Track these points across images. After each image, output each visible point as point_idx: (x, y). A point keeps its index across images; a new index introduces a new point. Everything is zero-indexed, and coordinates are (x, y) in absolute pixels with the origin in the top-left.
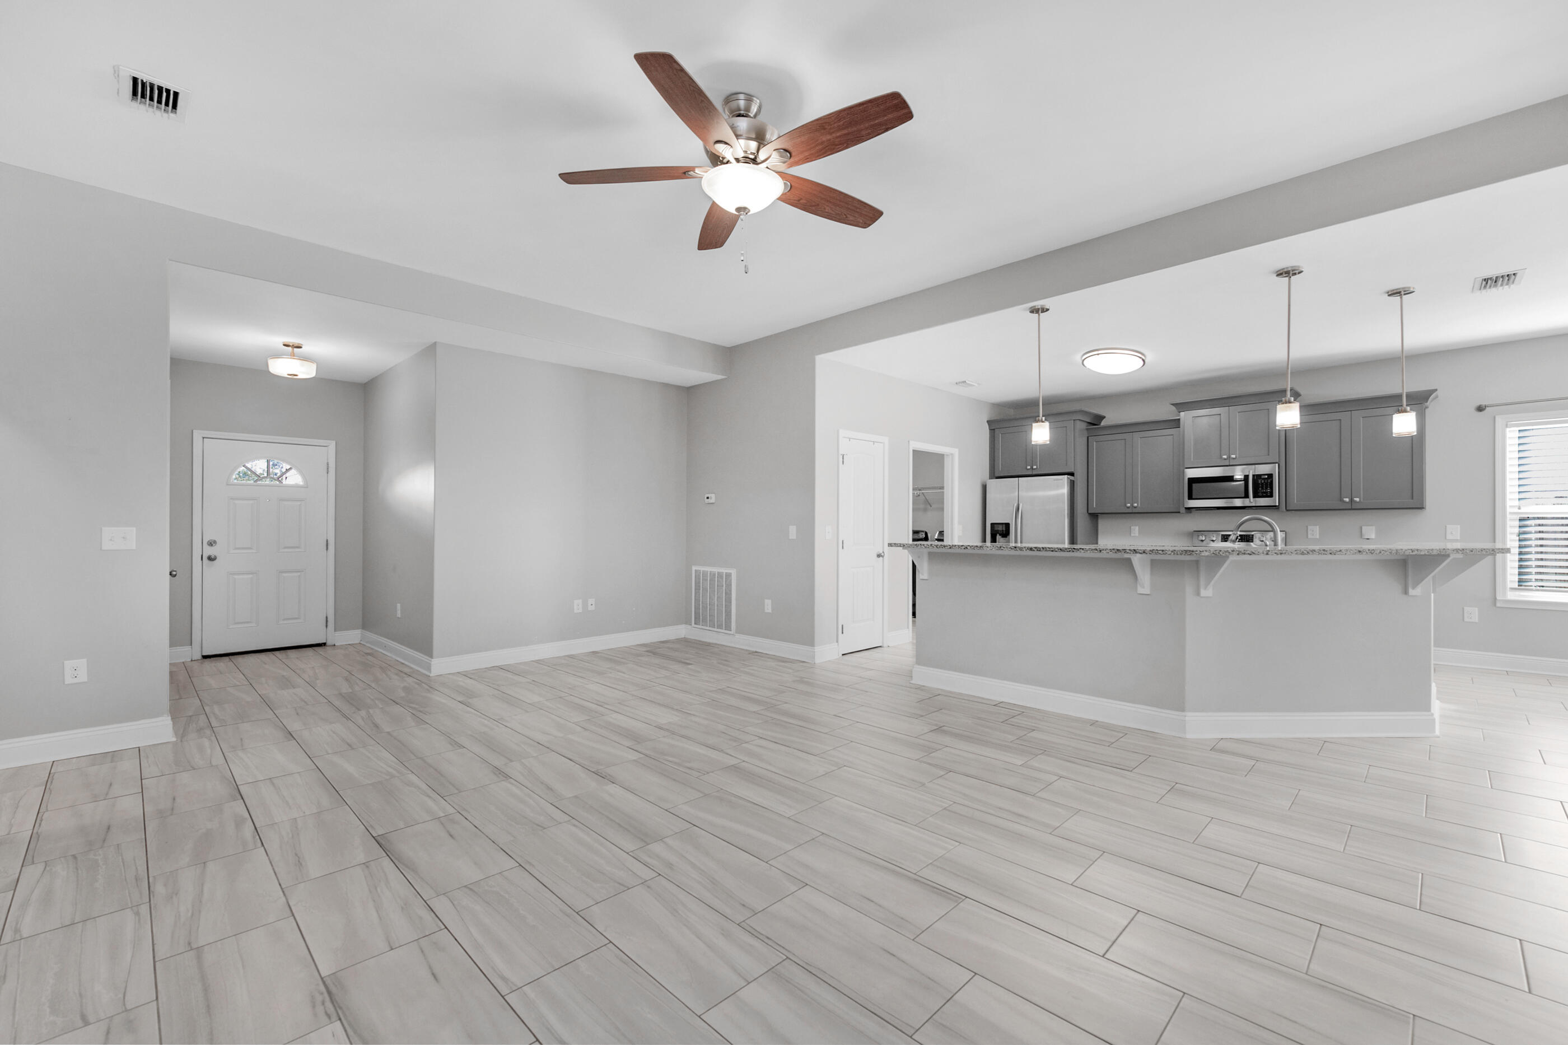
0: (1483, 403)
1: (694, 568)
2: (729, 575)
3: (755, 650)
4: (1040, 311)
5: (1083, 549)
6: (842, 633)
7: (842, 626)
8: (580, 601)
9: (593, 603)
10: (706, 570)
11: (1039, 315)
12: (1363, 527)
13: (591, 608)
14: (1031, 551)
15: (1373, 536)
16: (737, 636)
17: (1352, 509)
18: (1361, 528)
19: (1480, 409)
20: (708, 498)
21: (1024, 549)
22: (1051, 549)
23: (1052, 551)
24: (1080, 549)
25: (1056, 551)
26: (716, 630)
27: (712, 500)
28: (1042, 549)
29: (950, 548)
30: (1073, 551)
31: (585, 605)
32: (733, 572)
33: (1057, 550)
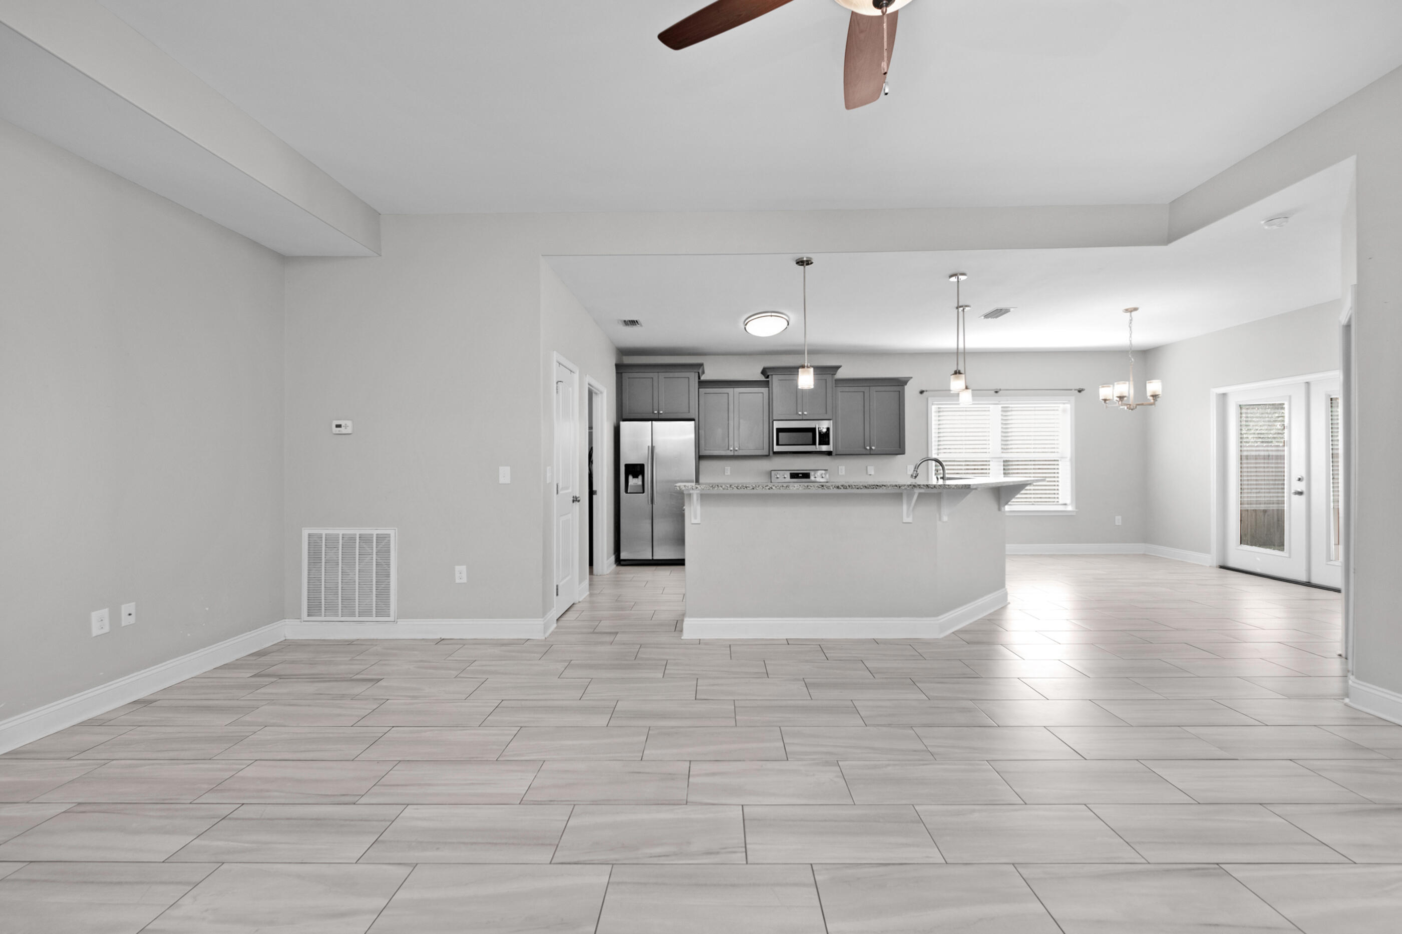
0: (923, 389)
1: (306, 532)
2: (383, 539)
3: (438, 637)
4: (805, 264)
5: (885, 486)
6: (557, 595)
7: (557, 586)
8: (105, 612)
9: (133, 612)
10: (336, 532)
11: (804, 267)
12: (868, 467)
13: (126, 621)
14: (837, 490)
15: (872, 473)
16: (401, 622)
17: (870, 454)
18: (867, 467)
19: (922, 392)
20: (338, 426)
21: (831, 488)
22: (857, 487)
23: (858, 488)
24: (883, 485)
25: (861, 489)
26: (357, 619)
27: (347, 429)
28: (848, 487)
29: (753, 489)
30: (877, 488)
31: (115, 617)
32: (392, 532)
33: (862, 487)
